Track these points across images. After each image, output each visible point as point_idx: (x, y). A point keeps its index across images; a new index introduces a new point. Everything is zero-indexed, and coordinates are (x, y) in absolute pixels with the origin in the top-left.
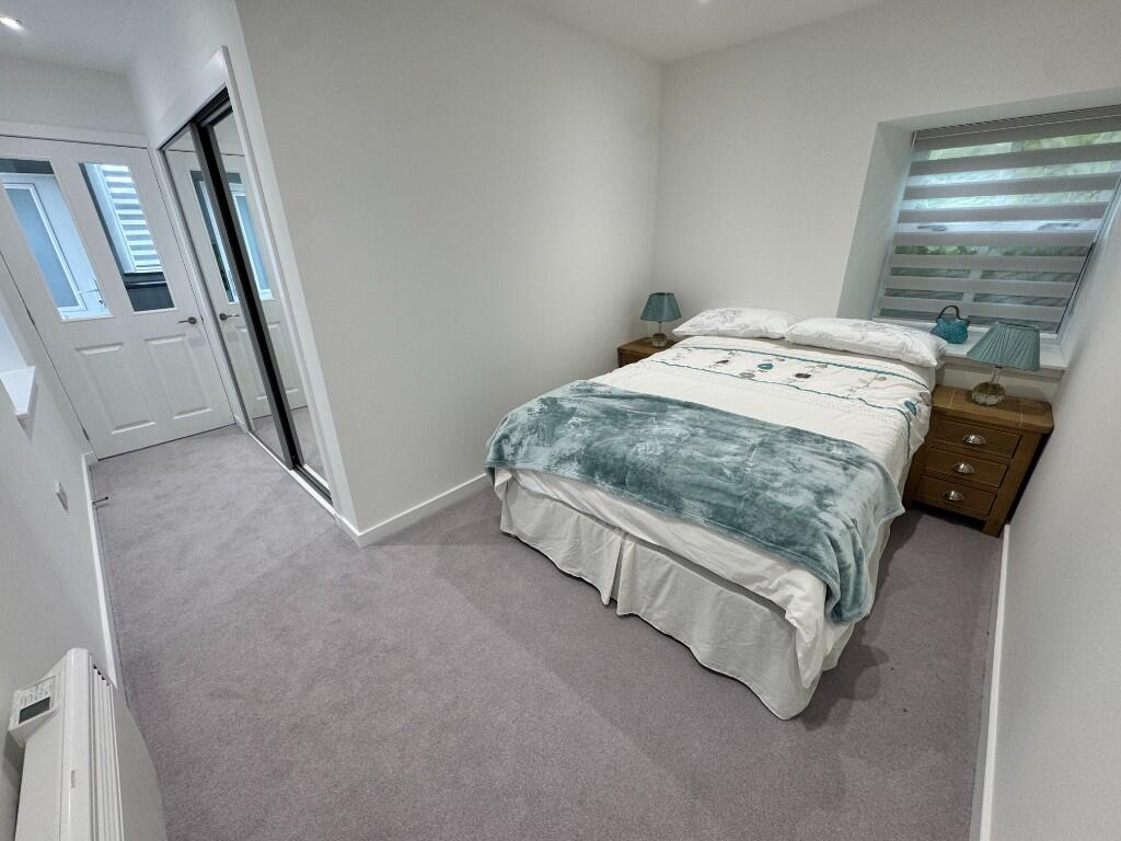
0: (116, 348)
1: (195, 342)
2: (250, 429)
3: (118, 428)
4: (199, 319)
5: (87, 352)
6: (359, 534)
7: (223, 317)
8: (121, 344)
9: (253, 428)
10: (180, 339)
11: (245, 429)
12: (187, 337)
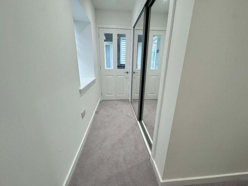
0: (112, 77)
1: (127, 78)
2: (131, 102)
3: (107, 94)
4: (129, 72)
5: (107, 77)
6: (162, 181)
7: (134, 73)
8: (113, 76)
9: (132, 103)
10: (123, 77)
11: (130, 102)
12: (125, 76)
